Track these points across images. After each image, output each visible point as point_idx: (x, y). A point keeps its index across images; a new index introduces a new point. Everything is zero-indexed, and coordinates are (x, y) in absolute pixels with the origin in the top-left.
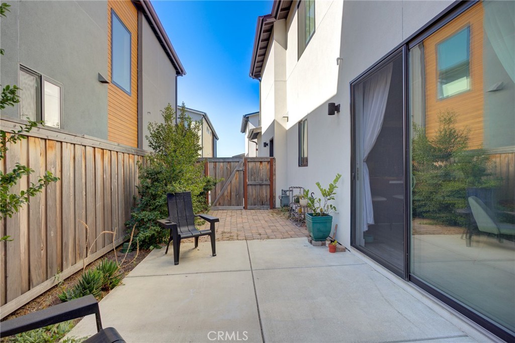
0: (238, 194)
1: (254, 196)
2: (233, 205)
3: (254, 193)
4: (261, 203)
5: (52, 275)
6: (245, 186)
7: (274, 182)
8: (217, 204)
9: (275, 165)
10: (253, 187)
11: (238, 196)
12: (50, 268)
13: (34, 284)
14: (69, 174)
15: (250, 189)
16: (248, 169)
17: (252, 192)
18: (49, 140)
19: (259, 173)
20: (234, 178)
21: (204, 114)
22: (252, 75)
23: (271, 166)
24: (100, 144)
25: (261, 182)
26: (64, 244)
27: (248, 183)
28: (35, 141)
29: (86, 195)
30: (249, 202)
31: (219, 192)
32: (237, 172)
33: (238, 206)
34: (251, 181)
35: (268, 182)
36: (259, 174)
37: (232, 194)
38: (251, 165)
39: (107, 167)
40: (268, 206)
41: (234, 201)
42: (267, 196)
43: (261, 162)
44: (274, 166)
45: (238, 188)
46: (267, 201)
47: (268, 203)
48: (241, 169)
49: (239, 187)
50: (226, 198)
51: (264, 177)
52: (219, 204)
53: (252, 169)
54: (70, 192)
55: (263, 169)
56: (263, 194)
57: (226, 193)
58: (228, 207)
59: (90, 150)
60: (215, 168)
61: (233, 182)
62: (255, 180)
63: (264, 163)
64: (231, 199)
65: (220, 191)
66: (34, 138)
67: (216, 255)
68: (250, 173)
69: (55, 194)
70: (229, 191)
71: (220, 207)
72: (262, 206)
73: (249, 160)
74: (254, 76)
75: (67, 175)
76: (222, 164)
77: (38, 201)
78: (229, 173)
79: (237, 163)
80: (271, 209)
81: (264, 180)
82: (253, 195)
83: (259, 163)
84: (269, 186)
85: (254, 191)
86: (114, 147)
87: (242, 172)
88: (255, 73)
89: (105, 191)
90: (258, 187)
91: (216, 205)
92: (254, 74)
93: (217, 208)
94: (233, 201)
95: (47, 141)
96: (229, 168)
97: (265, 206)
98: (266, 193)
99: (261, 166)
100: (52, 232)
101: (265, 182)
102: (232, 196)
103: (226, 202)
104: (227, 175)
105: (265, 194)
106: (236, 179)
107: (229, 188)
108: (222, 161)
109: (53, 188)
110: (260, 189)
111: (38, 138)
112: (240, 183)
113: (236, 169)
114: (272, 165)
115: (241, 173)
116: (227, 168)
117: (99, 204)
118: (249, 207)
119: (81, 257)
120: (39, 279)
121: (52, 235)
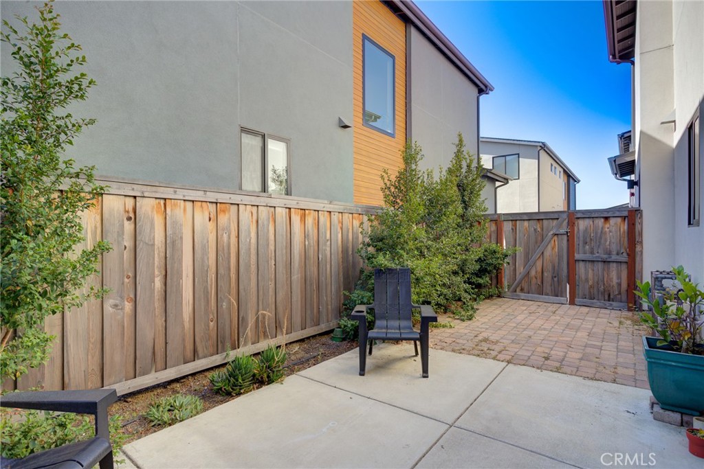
0: (556, 275)
1: (591, 283)
2: (547, 294)
3: (590, 275)
4: (606, 297)
5: (224, 350)
6: (572, 263)
7: (638, 259)
8: (518, 290)
9: (641, 224)
10: (589, 265)
11: (556, 279)
12: (221, 342)
13: (200, 355)
14: (248, 240)
15: (581, 267)
16: (578, 232)
17: (587, 273)
18: (220, 203)
19: (601, 238)
20: (549, 248)
21: (541, 144)
22: (614, 56)
23: (632, 226)
24: (298, 203)
25: (605, 256)
26: (240, 319)
27: (577, 256)
28: (202, 205)
29: (275, 265)
30: (580, 291)
31: (521, 270)
32: (556, 238)
33: (557, 296)
34: (585, 253)
35: (624, 258)
36: (603, 241)
37: (545, 274)
38: (582, 225)
39: (311, 231)
40: (622, 304)
41: (549, 288)
42: (619, 285)
43: (606, 219)
44: (638, 227)
45: (556, 265)
46: (620, 293)
47: (624, 297)
48: (562, 231)
49: (559, 263)
50: (534, 281)
51: (614, 248)
52: (522, 290)
53: (586, 230)
54: (249, 261)
55: (610, 232)
56: (611, 280)
57: (533, 273)
58: (537, 296)
59: (281, 212)
60: (514, 230)
61: (548, 253)
62: (592, 253)
63: (612, 221)
64: (542, 283)
65: (522, 268)
66: (200, 203)
67: (427, 377)
68: (581, 239)
69: (229, 262)
70: (539, 269)
71: (523, 295)
72: (607, 303)
73: (579, 215)
74: (620, 58)
75: (246, 241)
76: (526, 223)
77: (206, 269)
78: (539, 238)
79: (555, 221)
80: (629, 309)
81: (615, 253)
82: (587, 280)
83: (602, 220)
84: (624, 267)
85: (590, 271)
86: (323, 205)
87: (565, 237)
88: (619, 52)
89: (307, 261)
90: (600, 265)
91: (515, 291)
92: (617, 55)
93: (517, 295)
94: (547, 287)
95: (218, 204)
96: (539, 229)
97: (614, 304)
98: (619, 277)
99: (607, 225)
100: (224, 304)
101: (614, 257)
102: (545, 278)
103: (533, 287)
104: (536, 243)
105: (615, 281)
106: (553, 250)
107: (539, 264)
108: (526, 218)
109: (226, 255)
110: (604, 270)
111: (207, 202)
112: (560, 257)
113: (552, 233)
114: (634, 224)
115: (562, 239)
116: (535, 230)
117: (296, 277)
118: (577, 300)
119: (266, 336)
120: (206, 352)
121: (224, 307)
